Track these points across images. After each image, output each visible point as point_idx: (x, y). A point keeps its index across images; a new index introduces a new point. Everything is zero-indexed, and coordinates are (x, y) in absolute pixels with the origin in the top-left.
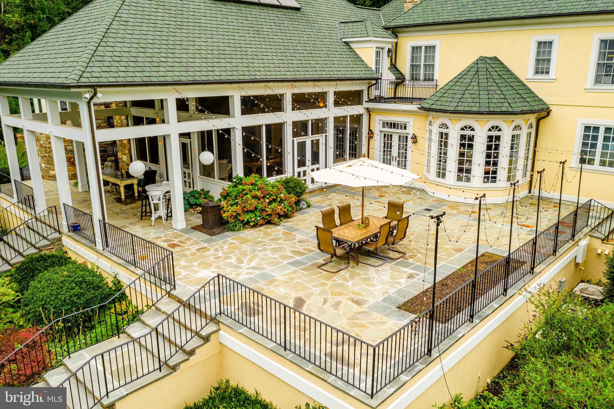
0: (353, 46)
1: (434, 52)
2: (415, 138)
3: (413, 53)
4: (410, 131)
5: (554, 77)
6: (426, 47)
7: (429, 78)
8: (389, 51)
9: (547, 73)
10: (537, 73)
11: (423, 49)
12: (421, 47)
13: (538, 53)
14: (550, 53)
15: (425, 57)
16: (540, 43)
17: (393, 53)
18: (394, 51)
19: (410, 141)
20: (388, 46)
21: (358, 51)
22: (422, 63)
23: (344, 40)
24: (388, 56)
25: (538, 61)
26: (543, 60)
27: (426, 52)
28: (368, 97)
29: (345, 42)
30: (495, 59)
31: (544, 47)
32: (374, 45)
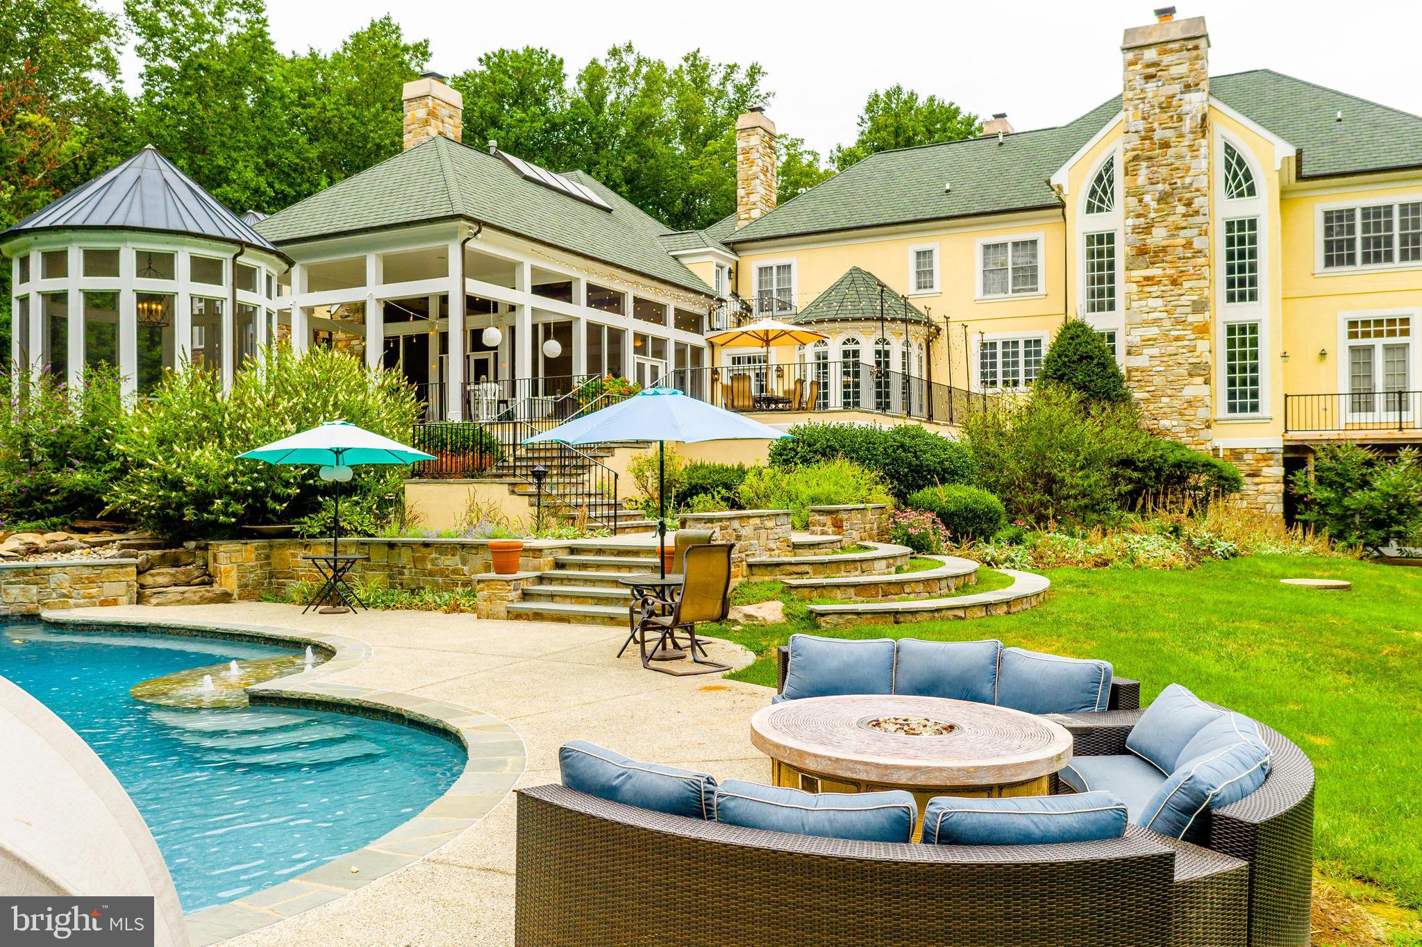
0: (684, 261)
1: (790, 272)
2: (779, 370)
3: (760, 275)
5: (939, 291)
6: (779, 267)
7: (785, 306)
8: (730, 272)
9: (932, 287)
10: (919, 288)
11: (775, 269)
12: (771, 268)
13: (918, 265)
14: (931, 264)
15: (778, 280)
16: (918, 253)
17: (734, 274)
18: (734, 270)
20: (729, 266)
21: (691, 268)
22: (775, 288)
23: (671, 254)
24: (730, 278)
25: (918, 273)
26: (925, 272)
27: (778, 274)
28: (710, 326)
29: (673, 256)
30: (869, 273)
32: (715, 260)
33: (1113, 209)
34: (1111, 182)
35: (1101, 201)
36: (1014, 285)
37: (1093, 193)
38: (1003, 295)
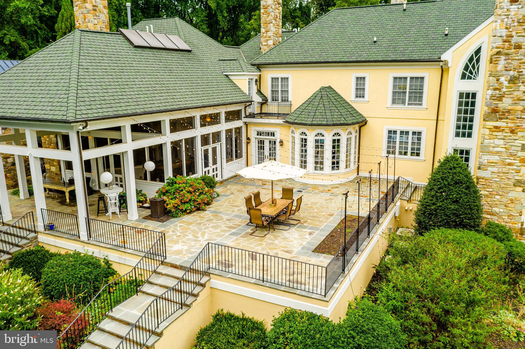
0: (231, 78)
1: (288, 82)
2: (281, 142)
3: (272, 82)
4: (278, 137)
5: (368, 100)
6: (282, 78)
7: (285, 100)
8: (256, 81)
9: (363, 97)
10: (357, 97)
11: (280, 79)
12: (278, 78)
13: (357, 84)
14: (364, 84)
15: (282, 85)
16: (357, 78)
17: (259, 81)
18: (258, 80)
19: (278, 144)
20: (255, 78)
21: (235, 82)
22: (280, 89)
23: (224, 73)
24: (256, 84)
25: (357, 89)
26: (360, 89)
27: (282, 82)
28: (245, 114)
29: (226, 75)
30: (330, 87)
31: (361, 81)
32: (247, 78)
33: (477, 78)
34: (478, 61)
35: (471, 72)
36: (409, 100)
37: (466, 68)
38: (402, 106)
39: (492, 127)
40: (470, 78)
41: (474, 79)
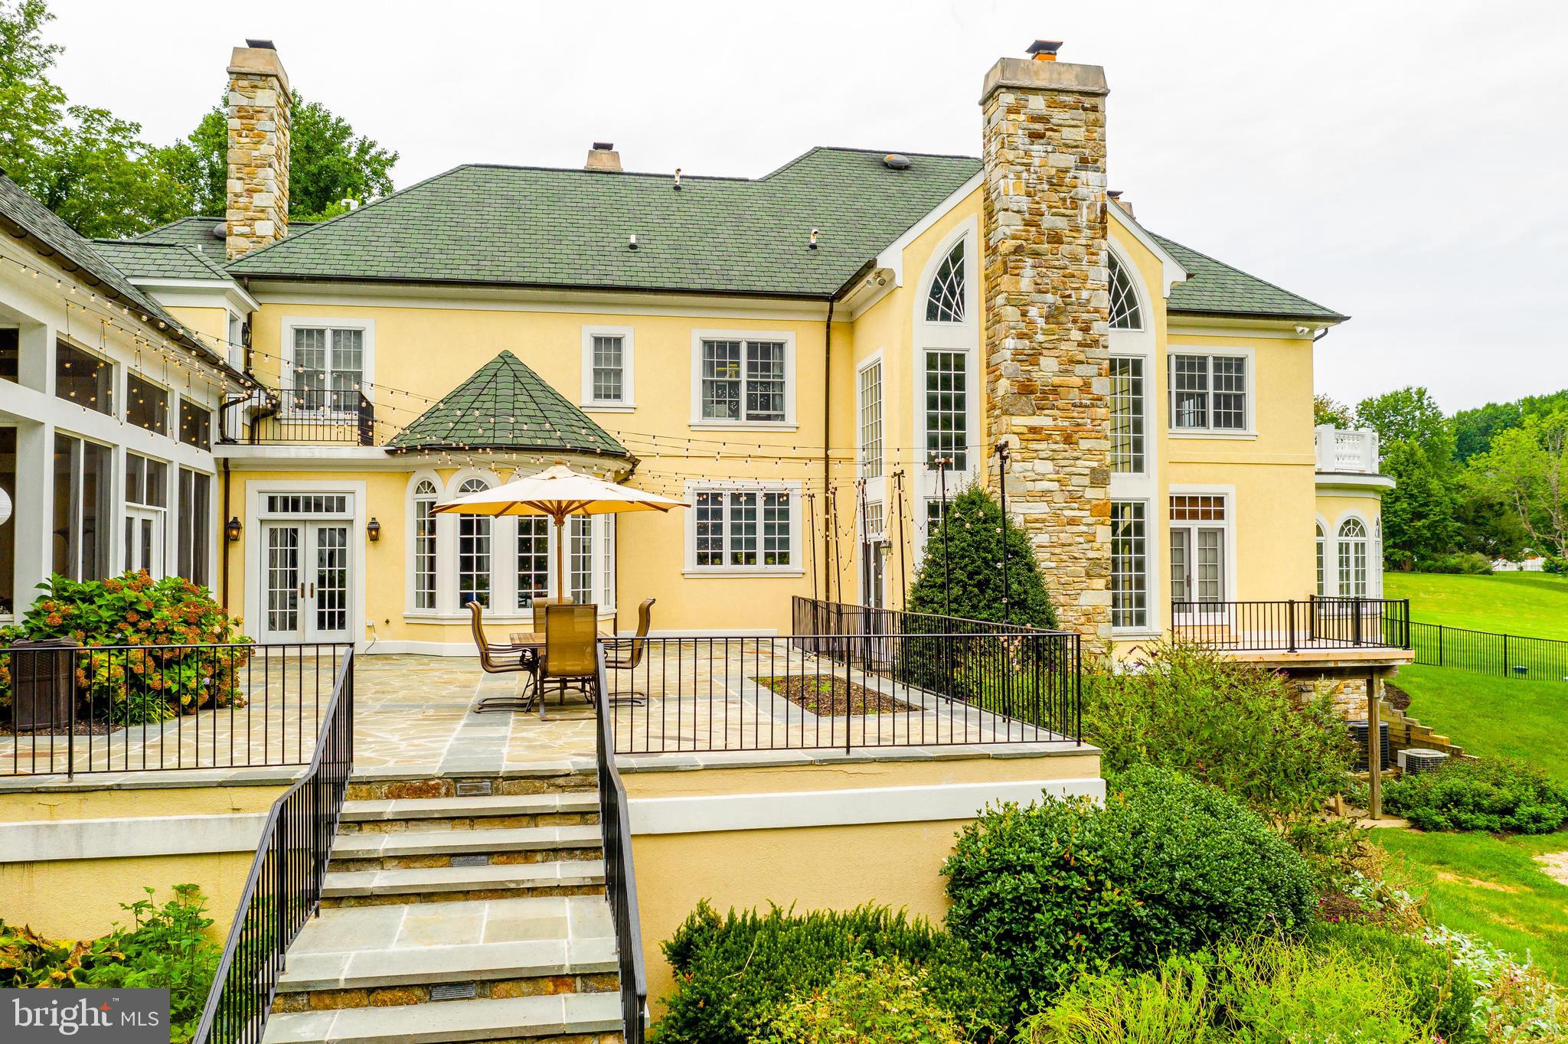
1: (359, 345)
3: (298, 344)
4: (359, 513)
5: (631, 404)
6: (336, 333)
9: (618, 396)
10: (598, 395)
11: (328, 335)
12: (321, 332)
13: (597, 359)
14: (618, 359)
15: (336, 356)
16: (598, 340)
19: (358, 536)
22: (328, 368)
25: (597, 373)
26: (608, 373)
27: (335, 344)
28: (222, 433)
31: (608, 348)
33: (963, 319)
35: (948, 305)
36: (751, 405)
38: (732, 421)
39: (1025, 430)
40: (946, 317)
41: (955, 320)
